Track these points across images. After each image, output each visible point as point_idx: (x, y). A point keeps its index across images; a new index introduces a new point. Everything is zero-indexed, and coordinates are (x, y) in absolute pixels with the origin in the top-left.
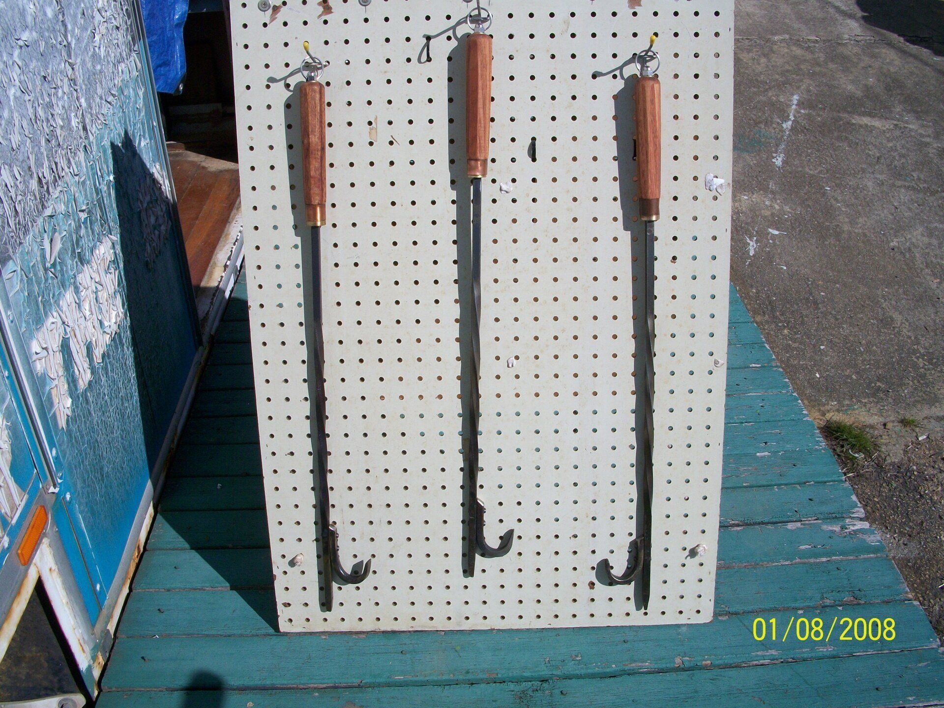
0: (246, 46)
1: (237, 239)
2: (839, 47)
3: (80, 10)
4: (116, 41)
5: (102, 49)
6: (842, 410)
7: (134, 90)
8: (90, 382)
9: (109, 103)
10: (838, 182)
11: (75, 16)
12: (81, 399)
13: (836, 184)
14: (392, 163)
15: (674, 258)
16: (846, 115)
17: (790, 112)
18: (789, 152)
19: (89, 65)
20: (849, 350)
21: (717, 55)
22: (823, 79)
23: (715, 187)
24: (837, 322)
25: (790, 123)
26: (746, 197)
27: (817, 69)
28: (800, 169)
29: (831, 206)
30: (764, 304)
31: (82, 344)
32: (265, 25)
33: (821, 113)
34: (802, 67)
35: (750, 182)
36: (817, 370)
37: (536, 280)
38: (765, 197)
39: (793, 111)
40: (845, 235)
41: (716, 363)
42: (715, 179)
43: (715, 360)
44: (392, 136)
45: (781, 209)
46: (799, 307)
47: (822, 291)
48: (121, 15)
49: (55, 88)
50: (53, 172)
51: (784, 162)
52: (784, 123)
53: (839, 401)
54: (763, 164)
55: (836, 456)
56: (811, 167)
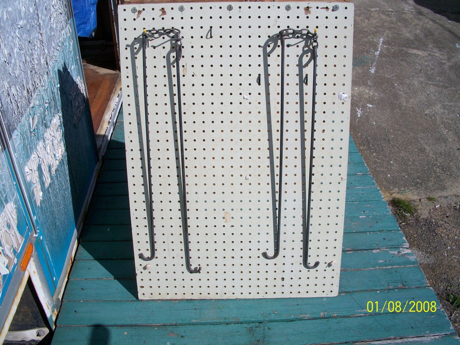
0: (125, 29)
1: (114, 109)
2: (403, 15)
3: (45, 7)
4: (60, 20)
5: (54, 25)
6: (400, 193)
7: (68, 42)
8: (50, 184)
9: (58, 50)
10: (401, 81)
11: (42, 10)
12: (46, 192)
13: (400, 83)
14: (193, 85)
15: (324, 131)
16: (406, 49)
18: (378, 66)
19: (49, 33)
20: (404, 163)
21: (345, 37)
22: (395, 30)
23: (343, 98)
24: (399, 150)
25: (378, 52)
26: (357, 89)
27: (392, 25)
28: (383, 75)
29: (397, 93)
30: (364, 141)
31: (46, 166)
32: (135, 19)
33: (394, 47)
34: (385, 24)
35: (359, 81)
36: (389, 173)
37: (259, 140)
38: (366, 89)
39: (380, 46)
40: (403, 108)
41: (342, 178)
42: (343, 94)
43: (341, 178)
44: (193, 72)
45: (374, 95)
46: (381, 142)
47: (392, 135)
48: (63, 7)
49: (34, 46)
50: (33, 86)
51: (375, 71)
52: (376, 52)
53: (399, 188)
54: (365, 72)
55: (397, 215)
56: (388, 74)
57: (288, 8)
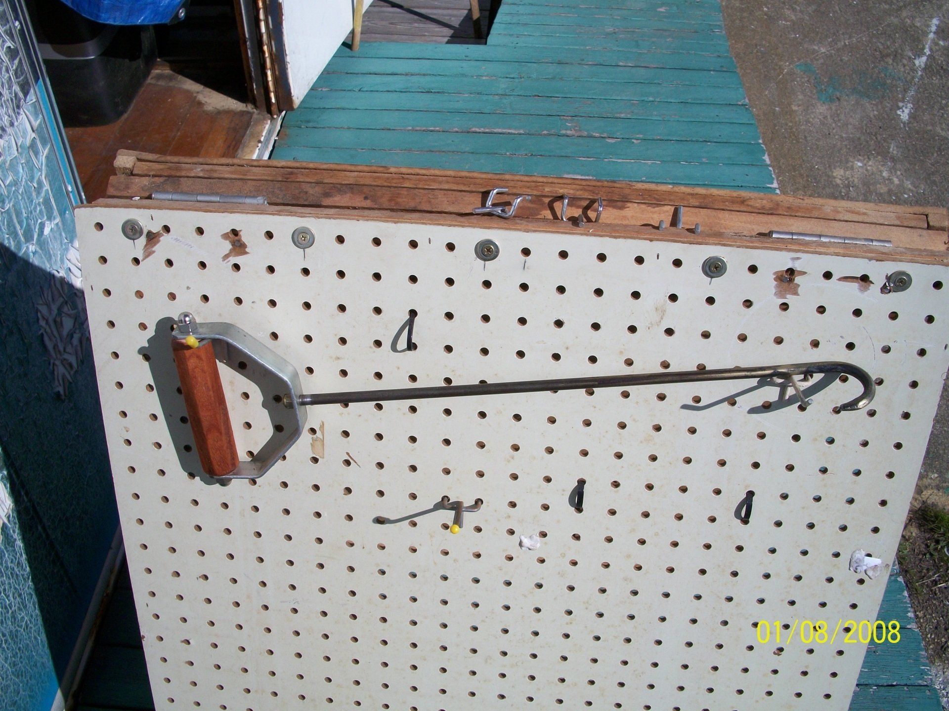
0: (108, 292)
14: (348, 491)
15: (780, 650)
17: (926, 44)
18: (918, 102)
21: (914, 385)
23: (865, 568)
25: (924, 59)
26: (860, 164)
28: (930, 128)
32: (136, 261)
35: (867, 142)
38: (883, 165)
39: (929, 42)
42: (867, 558)
44: (348, 454)
45: (901, 185)
51: (912, 116)
52: (917, 58)
53: (941, 472)
54: (886, 116)
55: (928, 556)
56: (944, 126)
57: (714, 269)
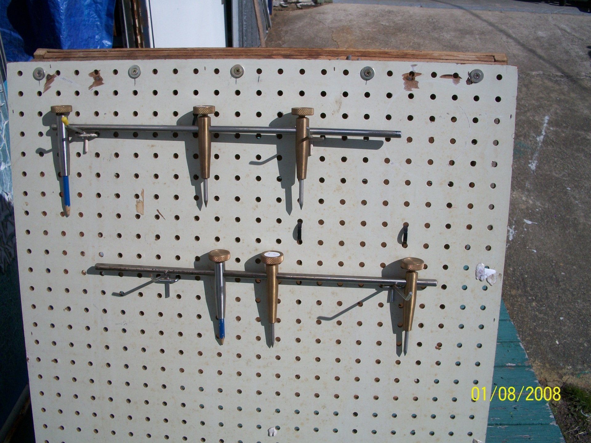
0: (22, 114)
6: (575, 374)
10: (576, 184)
13: (575, 186)
14: (158, 237)
15: (440, 345)
16: (583, 133)
17: (543, 129)
18: (541, 160)
20: (582, 321)
21: (496, 143)
22: (567, 105)
23: (486, 277)
24: (573, 298)
25: (542, 137)
27: (563, 97)
28: (549, 173)
29: (571, 203)
30: (518, 280)
32: (40, 94)
33: (565, 130)
34: (552, 95)
36: (557, 338)
37: (298, 359)
39: (544, 128)
40: (581, 227)
42: (486, 269)
43: (474, 440)
44: (158, 210)
45: (534, 204)
46: (545, 284)
47: (563, 271)
51: (537, 167)
52: (538, 136)
53: (574, 365)
54: (522, 168)
55: (570, 415)
56: (557, 171)
57: (367, 74)
